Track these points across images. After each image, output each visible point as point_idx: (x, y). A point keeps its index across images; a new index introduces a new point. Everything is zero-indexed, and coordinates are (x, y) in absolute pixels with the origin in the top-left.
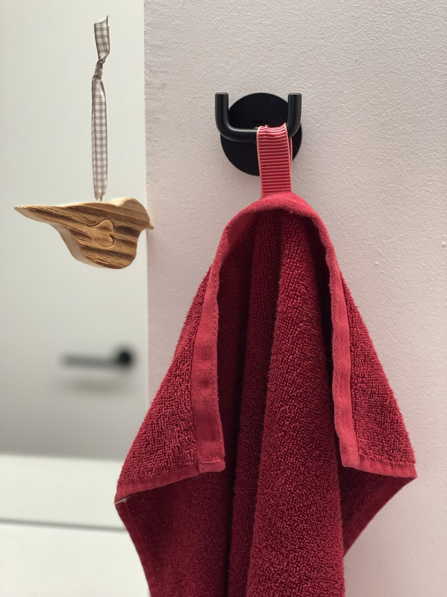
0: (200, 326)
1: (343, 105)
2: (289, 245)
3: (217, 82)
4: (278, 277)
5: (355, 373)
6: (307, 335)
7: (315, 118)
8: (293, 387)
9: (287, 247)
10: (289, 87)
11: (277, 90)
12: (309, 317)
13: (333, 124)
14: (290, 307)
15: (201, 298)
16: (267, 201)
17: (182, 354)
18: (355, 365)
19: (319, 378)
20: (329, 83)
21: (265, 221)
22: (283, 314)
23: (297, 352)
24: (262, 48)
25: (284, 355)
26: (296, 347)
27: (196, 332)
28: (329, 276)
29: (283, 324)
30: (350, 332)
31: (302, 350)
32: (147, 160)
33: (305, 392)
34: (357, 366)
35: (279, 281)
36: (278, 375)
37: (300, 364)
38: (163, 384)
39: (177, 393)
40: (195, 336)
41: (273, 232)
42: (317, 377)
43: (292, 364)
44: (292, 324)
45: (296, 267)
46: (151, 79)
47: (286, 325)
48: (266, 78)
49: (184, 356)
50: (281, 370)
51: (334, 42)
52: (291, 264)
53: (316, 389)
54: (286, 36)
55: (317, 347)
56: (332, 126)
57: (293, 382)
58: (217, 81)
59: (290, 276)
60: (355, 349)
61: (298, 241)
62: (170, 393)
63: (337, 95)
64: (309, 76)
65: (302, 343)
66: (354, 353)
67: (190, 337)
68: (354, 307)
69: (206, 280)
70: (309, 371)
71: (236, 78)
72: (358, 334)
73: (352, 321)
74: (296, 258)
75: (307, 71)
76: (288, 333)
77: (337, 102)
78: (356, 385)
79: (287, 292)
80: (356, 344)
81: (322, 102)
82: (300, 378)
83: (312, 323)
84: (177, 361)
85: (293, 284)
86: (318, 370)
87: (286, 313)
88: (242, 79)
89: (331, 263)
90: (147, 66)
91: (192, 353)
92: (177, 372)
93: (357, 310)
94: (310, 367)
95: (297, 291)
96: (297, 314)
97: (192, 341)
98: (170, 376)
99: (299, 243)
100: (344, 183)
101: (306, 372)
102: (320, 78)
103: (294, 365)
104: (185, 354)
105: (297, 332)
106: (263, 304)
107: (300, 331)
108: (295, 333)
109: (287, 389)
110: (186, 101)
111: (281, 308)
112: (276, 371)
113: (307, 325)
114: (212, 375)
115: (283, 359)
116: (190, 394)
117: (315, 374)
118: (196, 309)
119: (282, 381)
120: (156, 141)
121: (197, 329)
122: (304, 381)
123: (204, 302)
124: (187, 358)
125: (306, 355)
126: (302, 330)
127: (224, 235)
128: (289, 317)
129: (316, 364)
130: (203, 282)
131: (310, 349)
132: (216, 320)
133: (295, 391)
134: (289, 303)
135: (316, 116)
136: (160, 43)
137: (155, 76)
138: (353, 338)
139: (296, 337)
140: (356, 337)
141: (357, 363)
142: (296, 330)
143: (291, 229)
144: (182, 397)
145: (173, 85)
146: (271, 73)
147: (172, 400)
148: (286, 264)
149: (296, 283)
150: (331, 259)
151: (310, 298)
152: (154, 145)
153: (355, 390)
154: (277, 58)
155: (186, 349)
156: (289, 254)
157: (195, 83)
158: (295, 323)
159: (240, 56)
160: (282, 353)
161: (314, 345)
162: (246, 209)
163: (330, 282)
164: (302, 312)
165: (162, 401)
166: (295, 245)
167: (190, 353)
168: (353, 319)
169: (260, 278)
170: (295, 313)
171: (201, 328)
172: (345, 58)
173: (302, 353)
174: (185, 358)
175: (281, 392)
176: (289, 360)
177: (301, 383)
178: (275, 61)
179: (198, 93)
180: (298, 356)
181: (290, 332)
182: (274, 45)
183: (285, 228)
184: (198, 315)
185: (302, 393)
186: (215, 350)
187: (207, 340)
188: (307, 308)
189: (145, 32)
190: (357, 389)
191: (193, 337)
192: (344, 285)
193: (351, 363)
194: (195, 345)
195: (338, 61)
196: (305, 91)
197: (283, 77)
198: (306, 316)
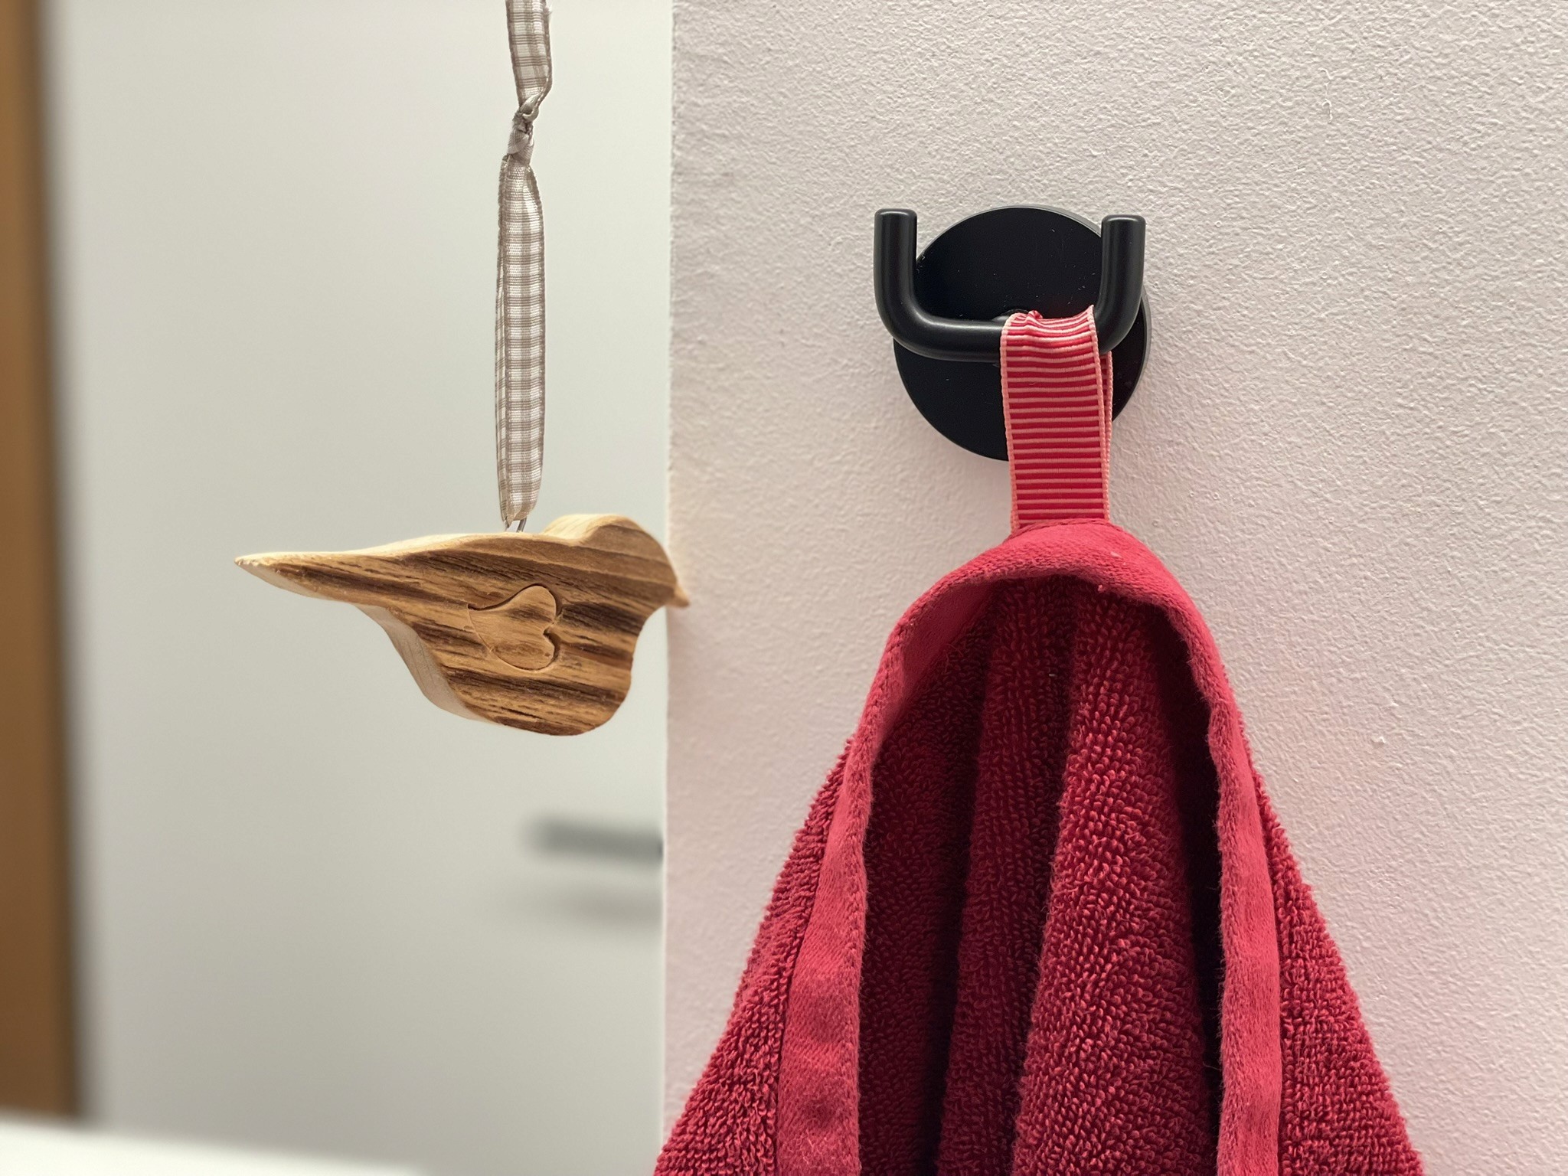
0: (810, 927)
1: (1280, 246)
2: (1091, 689)
3: (889, 170)
4: (1056, 788)
5: (1294, 1105)
6: (1141, 976)
7: (1191, 286)
8: (1095, 1140)
9: (1087, 695)
10: (1110, 187)
11: (1073, 197)
12: (1153, 919)
13: (1247, 305)
14: (1091, 885)
15: (816, 838)
16: (1027, 549)
17: (753, 1015)
18: (1295, 1081)
19: (1177, 1114)
20: (1239, 179)
21: (1021, 606)
22: (1067, 906)
23: (1107, 1029)
24: (1029, 70)
25: (1068, 1034)
26: (1107, 1012)
27: (799, 946)
28: (1218, 797)
29: (1067, 936)
30: (1282, 974)
31: (1124, 1022)
32: (673, 398)
33: (1132, 1156)
34: (1303, 1084)
35: (1058, 797)
36: (1047, 1096)
37: (1116, 1067)
38: (694, 1104)
39: (733, 1139)
40: (795, 959)
41: (1047, 642)
42: (1171, 1109)
43: (1091, 1066)
44: (1094, 939)
45: (1111, 759)
46: (691, 158)
47: (1076, 940)
48: (1042, 160)
49: (758, 1020)
50: (1058, 1083)
51: (1256, 54)
52: (1098, 749)
53: (1167, 1149)
54: (1104, 32)
55: (1176, 1014)
56: (1246, 312)
57: (1093, 1125)
58: (891, 167)
59: (1093, 787)
60: (1296, 1027)
61: (1120, 676)
62: (712, 1136)
63: (1263, 217)
64: (1175, 158)
65: (1124, 1002)
66: (1294, 1040)
67: (778, 960)
68: (1297, 891)
69: (835, 780)
70: (1146, 1090)
71: (948, 159)
72: (1307, 978)
73: (1291, 935)
74: (1114, 732)
75: (1170, 141)
76: (1082, 967)
77: (1260, 239)
78: (1296, 1145)
79: (1083, 837)
80: (1302, 1010)
81: (1213, 237)
82: (1118, 1112)
83: (1159, 937)
84: (739, 1035)
85: (1100, 812)
86: (1176, 1087)
87: (1076, 904)
88: (966, 161)
89: (1225, 756)
90: (678, 118)
91: (784, 1012)
92: (736, 1070)
93: (1307, 898)
94: (1151, 1078)
95: (1112, 836)
96: (1112, 908)
97: (784, 974)
98: (716, 1081)
99: (1126, 684)
100: (1279, 486)
101: (1136, 1094)
102: (1210, 163)
103: (1097, 1068)
104: (761, 1015)
105: (1109, 967)
106: (1009, 864)
107: (1119, 962)
108: (1103, 969)
109: (1074, 1146)
110: (792, 226)
111: (1064, 886)
112: (1042, 1083)
113: (1144, 945)
114: (840, 1091)
115: (1064, 1046)
116: (774, 1142)
117: (1165, 1102)
118: (802, 871)
119: (1060, 1118)
120: (700, 342)
121: (802, 939)
122: (1128, 1121)
123: (828, 851)
124: (767, 1028)
125: (1137, 1039)
126: (1125, 960)
127: (890, 650)
128: (1086, 917)
129: (1170, 1070)
130: (827, 788)
131: (1153, 1020)
132: (860, 916)
133: (1099, 1154)
134: (1086, 873)
135: (1192, 278)
136: (721, 50)
137: (704, 149)
138: (1290, 993)
139: (1107, 980)
140: (1302, 990)
141: (1301, 1072)
142: (1107, 960)
143: (1101, 640)
144: (749, 1150)
145: (755, 177)
146: (1056, 144)
147: (719, 1159)
148: (1082, 747)
149: (1111, 811)
150: (1224, 743)
151: (1154, 858)
152: (696, 353)
153: (1293, 1161)
154: (1075, 100)
155: (766, 999)
156: (1093, 718)
157: (822, 170)
158: (1105, 936)
159: (962, 91)
160: (1062, 1027)
161: (1165, 1008)
162: (962, 571)
163: (1220, 813)
164: (1129, 903)
165: (688, 1160)
166: (1111, 690)
167: (776, 1012)
168: (1294, 930)
169: (1003, 781)
170: (1105, 908)
171: (813, 936)
172: (1289, 104)
173: (1127, 1033)
174: (761, 1028)
175: (1055, 1153)
176: (1083, 1055)
177: (1121, 1128)
178: (1070, 110)
179: (831, 200)
180: (1113, 1042)
181: (1087, 966)
182: (1068, 61)
183: (1082, 632)
184: (808, 894)
185: (1119, 1161)
186: (853, 1011)
187: (828, 980)
188: (1143, 890)
189: (675, 16)
190: (1299, 1156)
191: (789, 964)
192: (1266, 819)
193: (1284, 1072)
194: (792, 988)
195: (1267, 111)
196: (1160, 202)
197: (1095, 157)
198: (1139, 916)
